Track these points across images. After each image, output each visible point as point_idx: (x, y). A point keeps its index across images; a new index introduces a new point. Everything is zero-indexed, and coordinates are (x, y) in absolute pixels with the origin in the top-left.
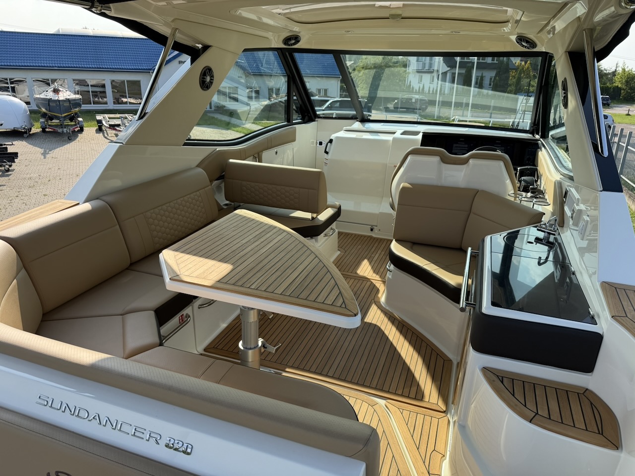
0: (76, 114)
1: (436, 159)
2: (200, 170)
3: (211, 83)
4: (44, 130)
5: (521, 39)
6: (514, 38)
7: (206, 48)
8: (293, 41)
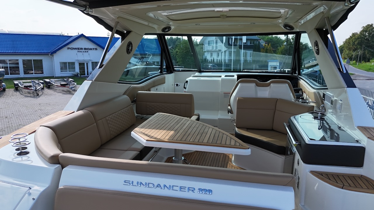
0: (1, 80)
1: (253, 85)
2: (125, 96)
5: (286, 26)
6: (282, 25)
7: (129, 32)
8: (167, 30)
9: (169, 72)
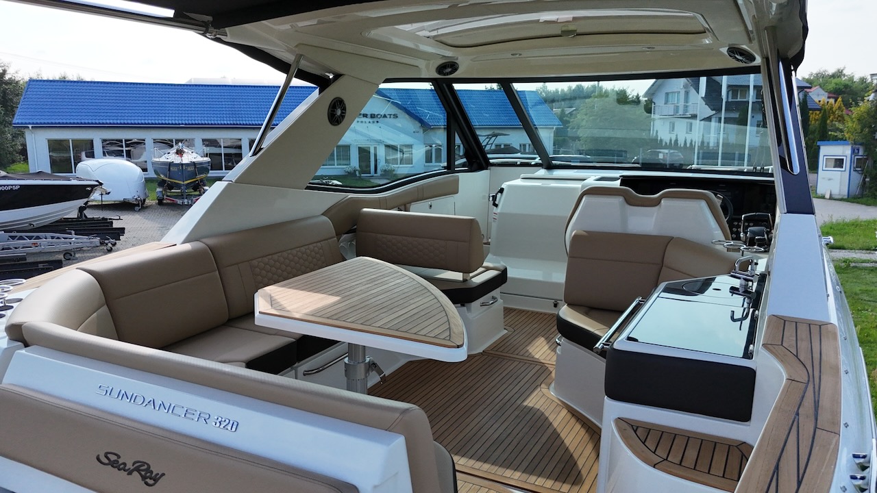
0: (202, 180)
1: (619, 199)
2: (325, 219)
3: (343, 116)
4: (160, 202)
5: (734, 51)
6: (724, 50)
7: (338, 76)
8: (449, 70)
9: (475, 166)
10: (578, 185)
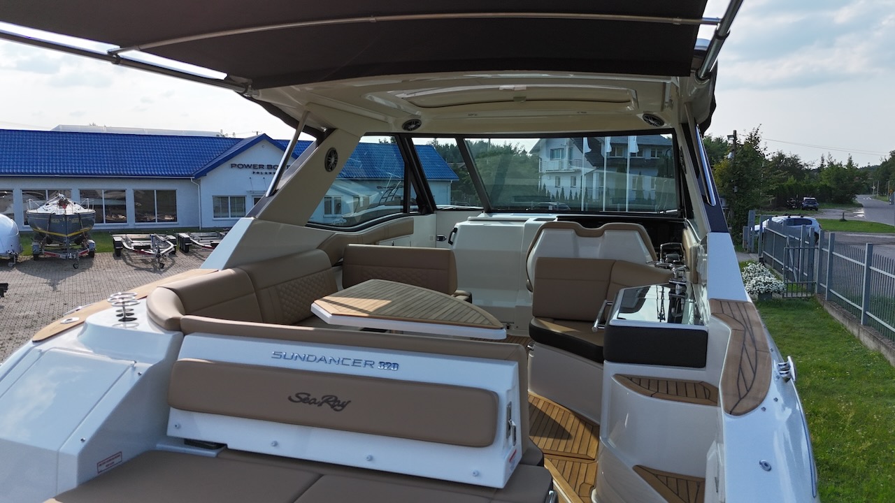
0: (86, 234)
1: (571, 233)
2: (320, 251)
4: (36, 257)
5: (648, 117)
6: (641, 116)
7: (331, 130)
8: (413, 126)
9: (424, 211)
10: (522, 225)
